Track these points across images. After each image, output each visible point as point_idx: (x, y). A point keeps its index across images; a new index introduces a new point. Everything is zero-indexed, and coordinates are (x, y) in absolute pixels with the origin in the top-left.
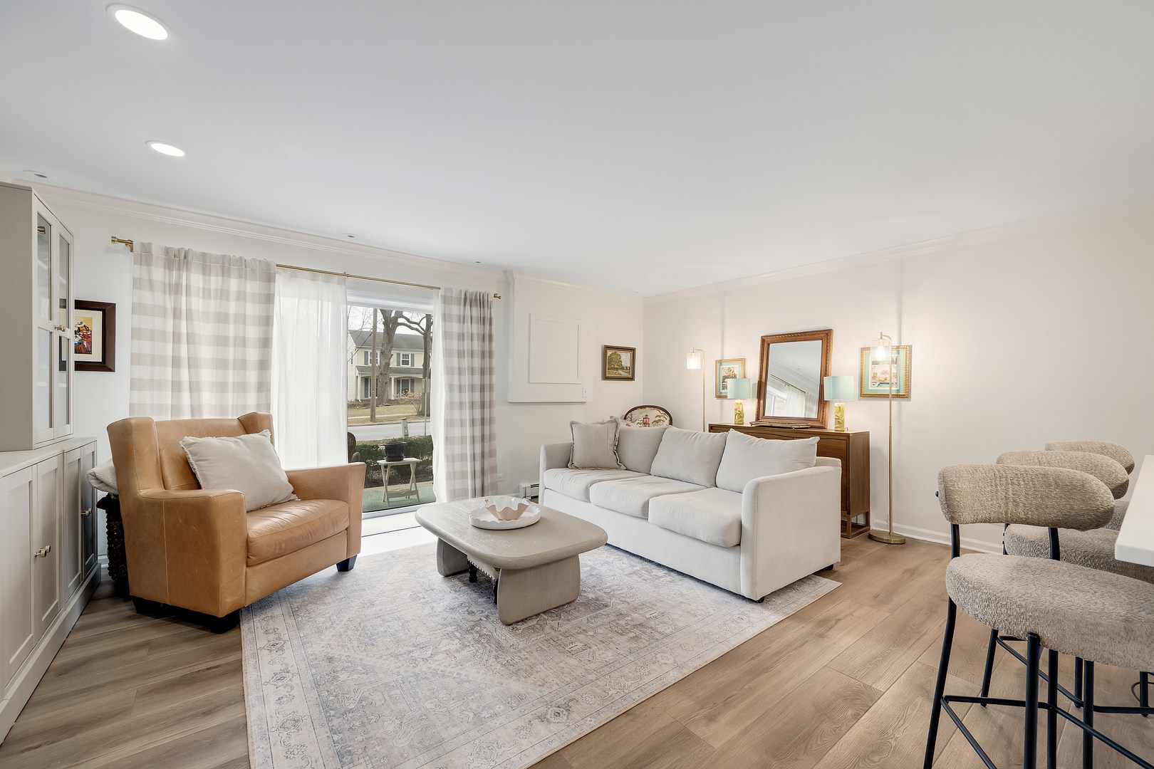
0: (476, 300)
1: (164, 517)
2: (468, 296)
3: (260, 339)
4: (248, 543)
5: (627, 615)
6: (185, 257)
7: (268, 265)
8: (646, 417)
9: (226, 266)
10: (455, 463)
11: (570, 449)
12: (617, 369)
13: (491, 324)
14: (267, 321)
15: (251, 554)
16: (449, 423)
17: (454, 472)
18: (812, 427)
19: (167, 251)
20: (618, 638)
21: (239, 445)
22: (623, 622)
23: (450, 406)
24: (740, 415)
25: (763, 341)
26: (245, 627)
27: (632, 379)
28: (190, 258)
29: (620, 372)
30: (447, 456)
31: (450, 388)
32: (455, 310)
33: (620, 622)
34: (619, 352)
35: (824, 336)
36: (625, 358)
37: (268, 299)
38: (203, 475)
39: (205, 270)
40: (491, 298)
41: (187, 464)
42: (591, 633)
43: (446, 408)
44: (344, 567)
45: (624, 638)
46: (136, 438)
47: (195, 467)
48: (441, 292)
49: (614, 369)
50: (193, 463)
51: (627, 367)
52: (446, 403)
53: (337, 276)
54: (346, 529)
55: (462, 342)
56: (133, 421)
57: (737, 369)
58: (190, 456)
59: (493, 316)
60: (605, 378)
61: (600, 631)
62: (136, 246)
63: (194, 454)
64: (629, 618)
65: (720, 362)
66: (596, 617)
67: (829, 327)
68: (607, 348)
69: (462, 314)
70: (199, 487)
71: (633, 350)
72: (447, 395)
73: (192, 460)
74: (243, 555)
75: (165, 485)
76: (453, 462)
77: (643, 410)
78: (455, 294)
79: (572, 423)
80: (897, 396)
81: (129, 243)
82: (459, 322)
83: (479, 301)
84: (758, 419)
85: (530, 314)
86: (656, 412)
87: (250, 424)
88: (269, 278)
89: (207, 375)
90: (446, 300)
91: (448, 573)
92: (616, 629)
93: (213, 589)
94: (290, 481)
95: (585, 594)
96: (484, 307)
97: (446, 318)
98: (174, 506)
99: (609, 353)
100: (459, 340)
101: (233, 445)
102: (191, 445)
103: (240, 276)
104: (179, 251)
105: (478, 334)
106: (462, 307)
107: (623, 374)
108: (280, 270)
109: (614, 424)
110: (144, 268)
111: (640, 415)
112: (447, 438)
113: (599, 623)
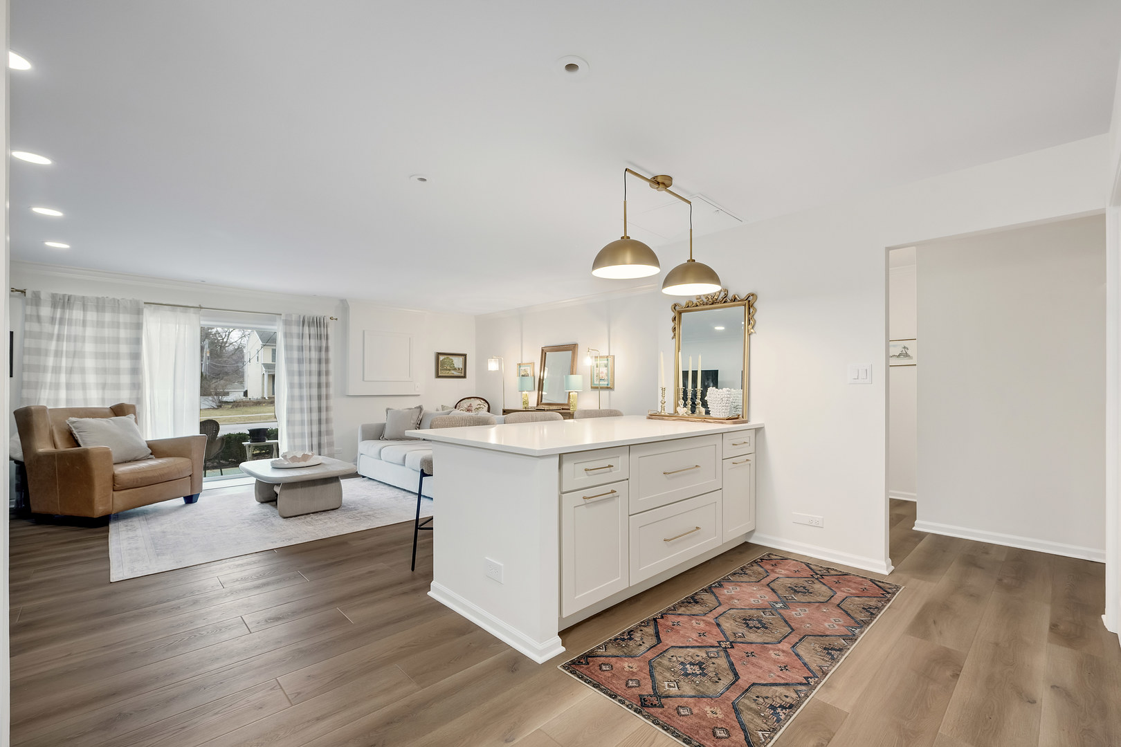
0: (313, 322)
1: (56, 463)
2: (306, 319)
3: (131, 353)
4: (114, 477)
6: (68, 300)
7: (137, 303)
8: (470, 406)
9: (100, 305)
10: (296, 440)
11: (383, 426)
12: (449, 370)
13: (327, 339)
14: (138, 341)
15: (116, 484)
16: (290, 411)
17: (294, 446)
18: (563, 409)
19: (54, 296)
21: (112, 423)
23: (291, 398)
24: (526, 403)
25: (543, 350)
26: (112, 526)
27: (464, 377)
28: (72, 301)
29: (453, 372)
30: (289, 435)
31: (291, 386)
32: (295, 329)
34: (451, 357)
35: (572, 348)
36: (458, 362)
37: (138, 326)
38: (83, 441)
39: (84, 308)
40: (327, 320)
41: (71, 434)
43: (288, 400)
44: (190, 500)
46: (35, 418)
47: (77, 436)
48: (283, 317)
49: (446, 370)
50: (76, 433)
51: (459, 369)
52: (288, 396)
53: (192, 309)
54: (190, 476)
55: (301, 353)
56: (33, 408)
57: (529, 371)
58: (73, 429)
59: (329, 333)
60: (438, 376)
62: (28, 294)
63: (76, 428)
65: (520, 365)
67: (577, 342)
68: (439, 354)
69: (301, 332)
70: (79, 446)
71: (465, 355)
72: (288, 391)
73: (75, 432)
74: (110, 484)
75: (55, 447)
76: (294, 438)
77: (469, 400)
78: (294, 318)
79: (387, 410)
80: (607, 388)
81: (23, 292)
82: (299, 338)
83: (318, 323)
84: (538, 405)
85: (364, 331)
86: (478, 402)
87: (119, 411)
88: (139, 312)
89: (91, 379)
90: (287, 323)
91: (263, 501)
93: (90, 502)
94: (149, 446)
96: (320, 327)
97: (287, 335)
98: (62, 456)
99: (441, 358)
100: (299, 351)
101: (105, 423)
102: (74, 422)
103: (113, 311)
104: (64, 296)
105: (315, 347)
106: (301, 327)
107: (456, 373)
108: (147, 305)
109: (419, 410)
110: (34, 308)
111: (465, 404)
112: (288, 422)
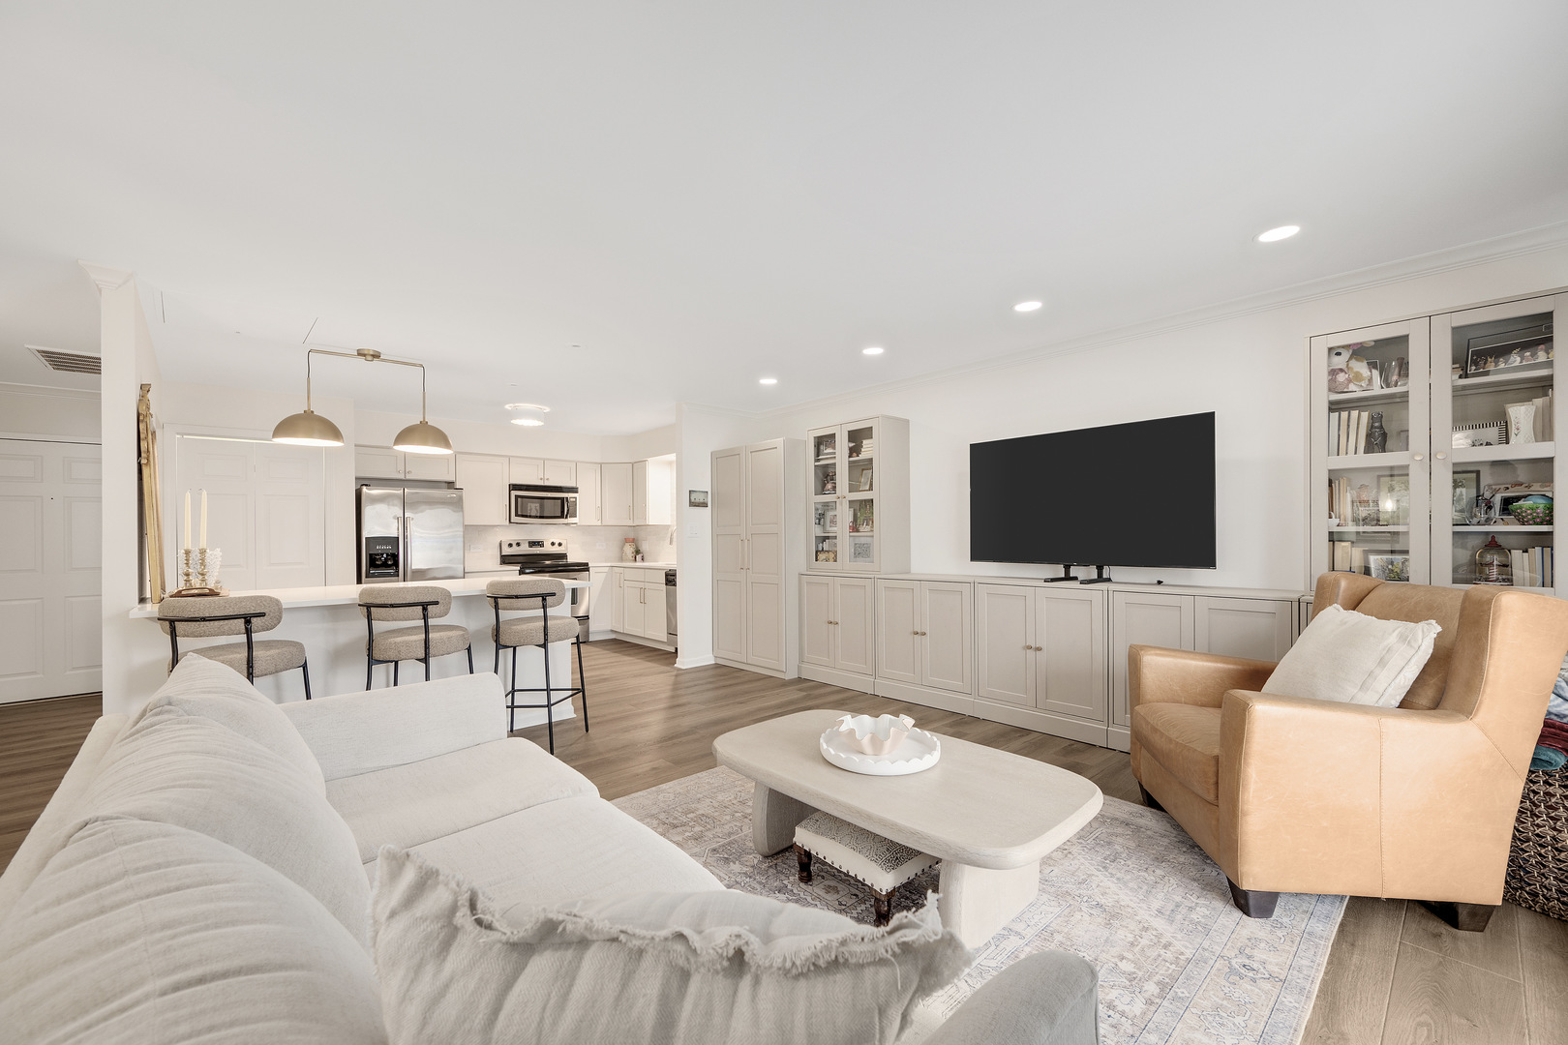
5: (689, 838)
20: (709, 811)
22: (698, 829)
33: (700, 829)
42: (737, 815)
45: (701, 812)
61: (728, 818)
64: (687, 834)
66: (730, 834)
92: (708, 820)
95: (745, 869)
113: (727, 827)
